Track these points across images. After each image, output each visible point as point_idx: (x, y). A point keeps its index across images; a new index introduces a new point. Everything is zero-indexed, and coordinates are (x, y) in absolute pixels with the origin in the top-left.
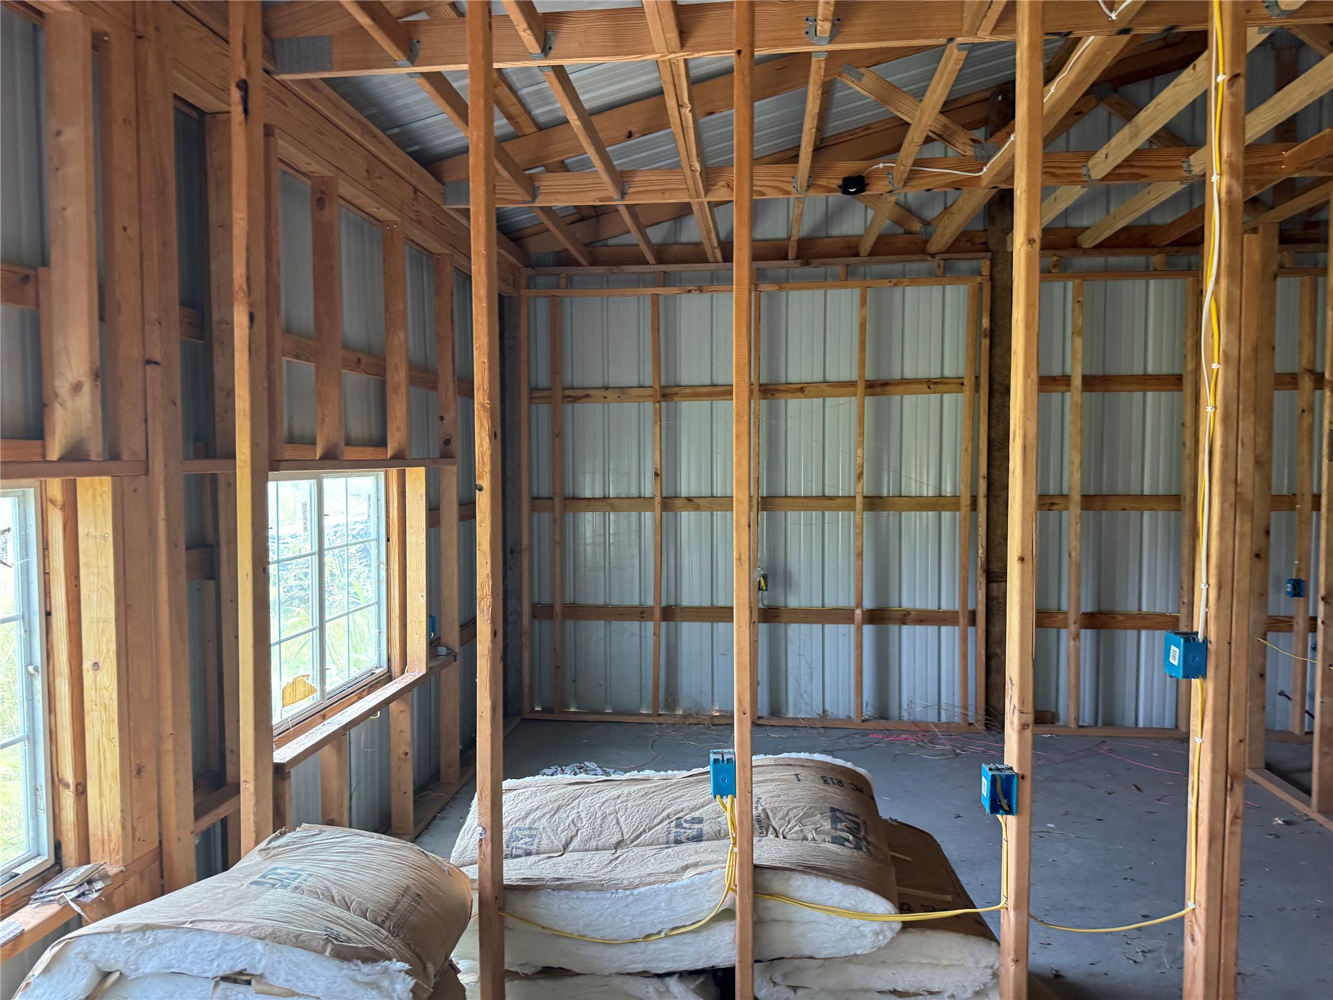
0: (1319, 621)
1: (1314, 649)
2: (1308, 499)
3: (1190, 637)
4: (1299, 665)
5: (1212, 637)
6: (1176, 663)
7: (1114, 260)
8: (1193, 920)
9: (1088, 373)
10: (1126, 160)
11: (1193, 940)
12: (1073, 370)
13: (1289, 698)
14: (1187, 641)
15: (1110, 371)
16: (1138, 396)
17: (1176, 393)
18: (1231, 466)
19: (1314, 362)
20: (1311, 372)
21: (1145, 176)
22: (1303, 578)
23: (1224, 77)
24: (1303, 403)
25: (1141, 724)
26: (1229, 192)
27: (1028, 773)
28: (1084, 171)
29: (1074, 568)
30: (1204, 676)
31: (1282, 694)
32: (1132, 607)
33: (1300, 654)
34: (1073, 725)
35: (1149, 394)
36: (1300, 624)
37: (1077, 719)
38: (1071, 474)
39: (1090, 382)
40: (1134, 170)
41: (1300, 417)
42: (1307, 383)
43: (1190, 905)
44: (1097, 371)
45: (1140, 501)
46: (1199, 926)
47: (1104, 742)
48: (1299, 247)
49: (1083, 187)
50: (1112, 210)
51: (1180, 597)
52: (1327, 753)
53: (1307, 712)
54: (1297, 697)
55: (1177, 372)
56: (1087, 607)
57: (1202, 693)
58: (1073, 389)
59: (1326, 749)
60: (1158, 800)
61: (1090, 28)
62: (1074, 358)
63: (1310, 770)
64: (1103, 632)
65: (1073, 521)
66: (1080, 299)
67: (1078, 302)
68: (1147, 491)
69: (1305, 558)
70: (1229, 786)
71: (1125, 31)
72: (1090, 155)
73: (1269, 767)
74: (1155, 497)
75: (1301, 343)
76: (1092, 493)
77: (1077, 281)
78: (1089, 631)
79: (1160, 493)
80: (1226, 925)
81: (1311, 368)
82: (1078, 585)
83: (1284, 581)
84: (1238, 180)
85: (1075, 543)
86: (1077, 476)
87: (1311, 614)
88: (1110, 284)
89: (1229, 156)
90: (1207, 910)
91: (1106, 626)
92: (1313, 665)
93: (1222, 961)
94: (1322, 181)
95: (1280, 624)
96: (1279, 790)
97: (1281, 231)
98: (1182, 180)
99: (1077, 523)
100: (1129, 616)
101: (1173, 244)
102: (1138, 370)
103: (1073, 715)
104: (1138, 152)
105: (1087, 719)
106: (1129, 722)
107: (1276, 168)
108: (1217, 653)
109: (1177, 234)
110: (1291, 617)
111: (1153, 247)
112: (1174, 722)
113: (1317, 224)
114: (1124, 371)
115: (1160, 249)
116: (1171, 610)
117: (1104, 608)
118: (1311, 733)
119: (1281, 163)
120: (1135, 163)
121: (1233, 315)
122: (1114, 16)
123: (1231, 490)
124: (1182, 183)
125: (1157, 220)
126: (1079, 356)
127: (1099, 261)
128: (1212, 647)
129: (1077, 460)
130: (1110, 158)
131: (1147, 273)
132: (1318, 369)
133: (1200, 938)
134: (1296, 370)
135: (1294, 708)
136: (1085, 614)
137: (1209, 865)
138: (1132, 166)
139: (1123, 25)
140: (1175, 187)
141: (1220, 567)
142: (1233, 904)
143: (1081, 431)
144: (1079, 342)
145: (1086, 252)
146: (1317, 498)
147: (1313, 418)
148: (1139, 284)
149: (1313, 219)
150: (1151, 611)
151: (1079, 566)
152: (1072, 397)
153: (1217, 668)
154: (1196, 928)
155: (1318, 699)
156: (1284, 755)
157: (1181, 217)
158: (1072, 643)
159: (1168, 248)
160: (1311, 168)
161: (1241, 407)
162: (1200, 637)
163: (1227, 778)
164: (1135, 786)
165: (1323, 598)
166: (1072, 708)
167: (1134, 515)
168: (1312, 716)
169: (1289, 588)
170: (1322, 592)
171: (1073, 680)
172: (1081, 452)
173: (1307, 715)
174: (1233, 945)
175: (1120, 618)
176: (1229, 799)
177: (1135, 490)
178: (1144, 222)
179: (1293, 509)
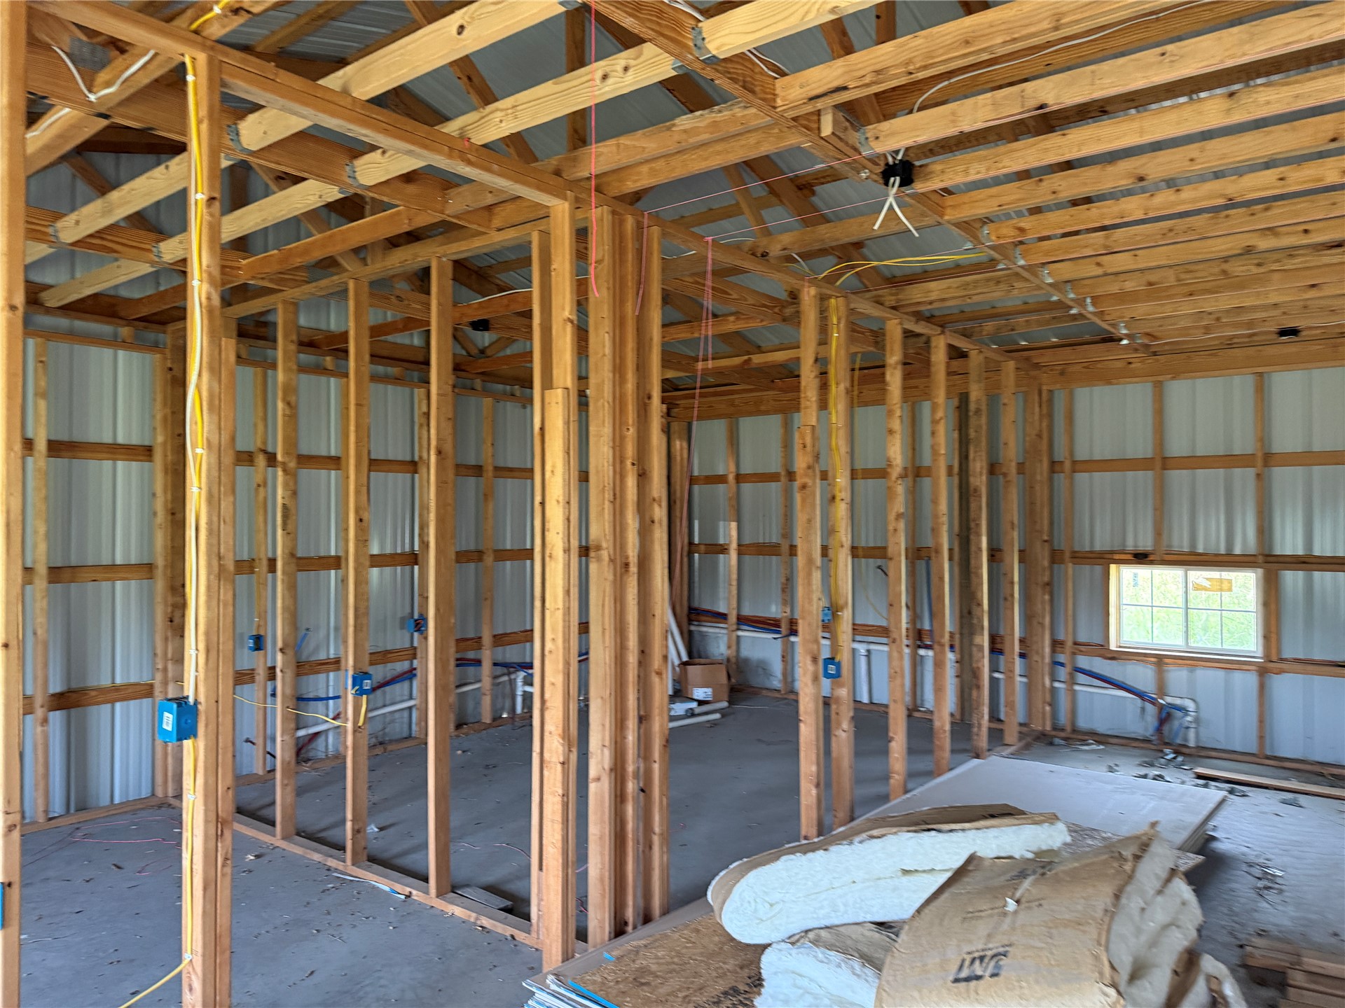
0: (278, 670)
1: (274, 695)
2: (265, 563)
3: (181, 701)
4: (261, 713)
5: (202, 699)
6: (169, 728)
7: (81, 325)
8: (191, 970)
9: (53, 438)
10: (98, 232)
11: (191, 989)
12: (36, 434)
13: (253, 743)
14: (179, 705)
15: (77, 437)
16: (107, 464)
17: (146, 464)
18: (215, 541)
19: (265, 443)
20: (265, 452)
21: (116, 252)
22: (262, 633)
23: (203, 196)
24: (258, 478)
25: (117, 801)
26: (209, 298)
27: (16, 879)
28: (50, 230)
29: (40, 647)
30: (195, 736)
31: (248, 741)
32: (105, 682)
33: (261, 701)
34: (41, 818)
35: (120, 464)
36: (261, 674)
37: (46, 812)
38: (35, 546)
39: (56, 448)
40: (105, 243)
41: (257, 491)
42: (261, 461)
43: (187, 956)
44: (64, 437)
45: (113, 571)
46: (196, 974)
47: (78, 829)
48: (252, 341)
49: (51, 247)
50: (78, 275)
51: (154, 663)
52: (286, 785)
53: (269, 753)
54: (260, 741)
55: (147, 443)
56: (56, 687)
57: (193, 752)
58: (36, 454)
59: (286, 782)
60: (139, 872)
61: (68, 100)
62: (36, 420)
63: (273, 803)
64: (73, 711)
65: (39, 596)
66: (43, 359)
67: (41, 362)
68: (119, 561)
69: (263, 616)
70: (219, 833)
71: (105, 116)
72: (58, 216)
73: (240, 811)
74: (128, 567)
75: (255, 425)
76: (59, 565)
77: (39, 340)
78: (58, 712)
79: (133, 562)
80: (220, 964)
81: (263, 448)
82: (46, 665)
83: (246, 637)
84: (216, 290)
85: (41, 619)
86: (42, 547)
87: (269, 664)
88: (77, 348)
89: (208, 266)
90: (204, 955)
91: (77, 705)
92: (274, 710)
93: (218, 998)
94: (270, 291)
95: (243, 678)
96: (249, 829)
97: (239, 324)
98: (152, 263)
99: (43, 598)
100: (102, 690)
101: (140, 319)
102: (107, 438)
103: (41, 808)
104: (113, 227)
105: (58, 808)
106: (105, 801)
107: (235, 272)
108: (206, 712)
109: (145, 311)
110: (253, 670)
111: (121, 318)
112: (149, 791)
113: (265, 324)
114: (93, 438)
115: (129, 322)
116: (145, 679)
117: (74, 686)
118: (273, 771)
119: (239, 268)
120: (105, 236)
121: (214, 407)
122: (92, 97)
123: (215, 563)
124: (152, 266)
125: (124, 293)
126: (43, 420)
127: (63, 322)
128: (201, 708)
129: (42, 529)
130: (82, 226)
131: (115, 343)
132: (270, 449)
133: (197, 985)
134: (252, 449)
135: (258, 752)
136: (53, 695)
137: (204, 913)
138: (103, 239)
139: (103, 110)
140: (146, 269)
141: (207, 634)
142: (226, 941)
143: (46, 498)
144: (42, 404)
145: (49, 311)
146: (272, 563)
147: (266, 492)
148: (108, 352)
149: (262, 319)
150: (125, 681)
151: (46, 645)
152: (35, 462)
153: (207, 726)
154: (193, 977)
155: (279, 739)
156: (252, 797)
157: (149, 296)
158: (39, 729)
159: (137, 323)
160: (263, 279)
161: (222, 489)
162: (191, 700)
163: (218, 825)
164: (115, 865)
165: (281, 650)
166: (40, 802)
167: (106, 585)
168: (274, 757)
169: (251, 643)
170: (280, 644)
171: (41, 770)
172: (47, 521)
173: (268, 756)
174: (227, 980)
175: (93, 693)
176: (219, 845)
177: (106, 560)
178: (112, 293)
179: (252, 572)
